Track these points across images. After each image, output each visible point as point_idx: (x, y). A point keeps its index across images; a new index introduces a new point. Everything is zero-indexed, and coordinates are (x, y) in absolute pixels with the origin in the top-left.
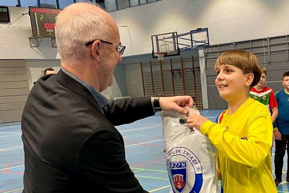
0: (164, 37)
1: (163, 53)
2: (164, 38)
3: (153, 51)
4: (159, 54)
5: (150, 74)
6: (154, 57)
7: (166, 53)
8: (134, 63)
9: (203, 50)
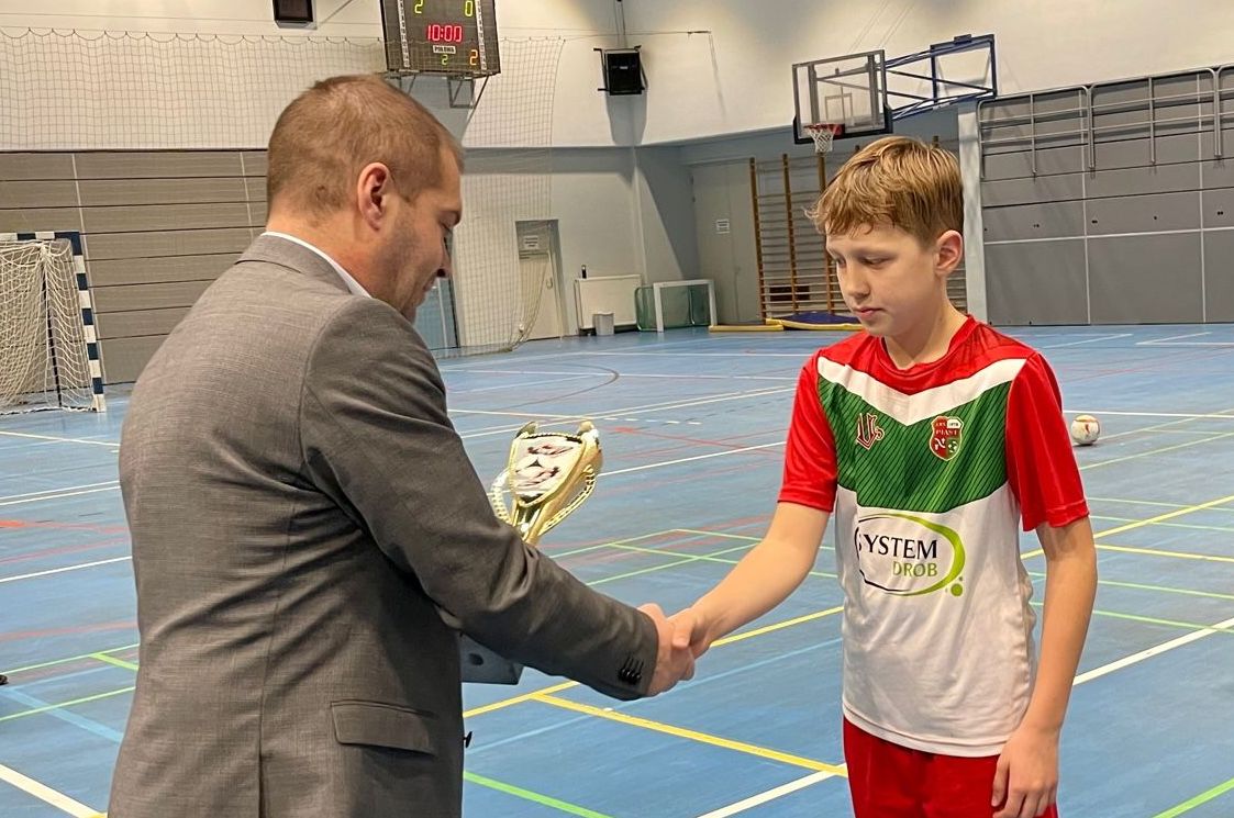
0: (837, 70)
1: (831, 126)
2: (838, 74)
3: (796, 121)
4: (817, 128)
5: (784, 199)
6: (798, 141)
7: (843, 127)
8: (725, 163)
9: (973, 114)
